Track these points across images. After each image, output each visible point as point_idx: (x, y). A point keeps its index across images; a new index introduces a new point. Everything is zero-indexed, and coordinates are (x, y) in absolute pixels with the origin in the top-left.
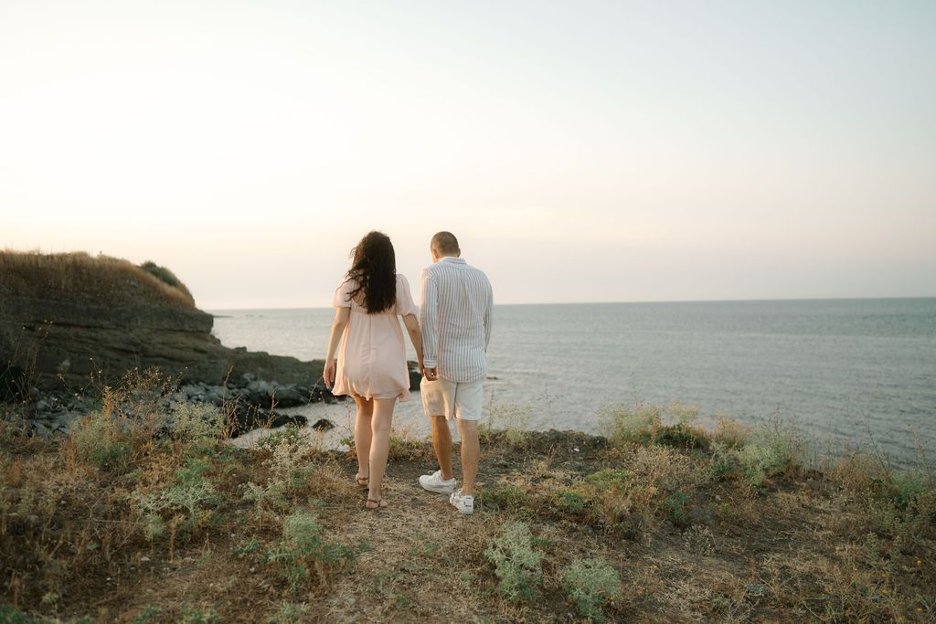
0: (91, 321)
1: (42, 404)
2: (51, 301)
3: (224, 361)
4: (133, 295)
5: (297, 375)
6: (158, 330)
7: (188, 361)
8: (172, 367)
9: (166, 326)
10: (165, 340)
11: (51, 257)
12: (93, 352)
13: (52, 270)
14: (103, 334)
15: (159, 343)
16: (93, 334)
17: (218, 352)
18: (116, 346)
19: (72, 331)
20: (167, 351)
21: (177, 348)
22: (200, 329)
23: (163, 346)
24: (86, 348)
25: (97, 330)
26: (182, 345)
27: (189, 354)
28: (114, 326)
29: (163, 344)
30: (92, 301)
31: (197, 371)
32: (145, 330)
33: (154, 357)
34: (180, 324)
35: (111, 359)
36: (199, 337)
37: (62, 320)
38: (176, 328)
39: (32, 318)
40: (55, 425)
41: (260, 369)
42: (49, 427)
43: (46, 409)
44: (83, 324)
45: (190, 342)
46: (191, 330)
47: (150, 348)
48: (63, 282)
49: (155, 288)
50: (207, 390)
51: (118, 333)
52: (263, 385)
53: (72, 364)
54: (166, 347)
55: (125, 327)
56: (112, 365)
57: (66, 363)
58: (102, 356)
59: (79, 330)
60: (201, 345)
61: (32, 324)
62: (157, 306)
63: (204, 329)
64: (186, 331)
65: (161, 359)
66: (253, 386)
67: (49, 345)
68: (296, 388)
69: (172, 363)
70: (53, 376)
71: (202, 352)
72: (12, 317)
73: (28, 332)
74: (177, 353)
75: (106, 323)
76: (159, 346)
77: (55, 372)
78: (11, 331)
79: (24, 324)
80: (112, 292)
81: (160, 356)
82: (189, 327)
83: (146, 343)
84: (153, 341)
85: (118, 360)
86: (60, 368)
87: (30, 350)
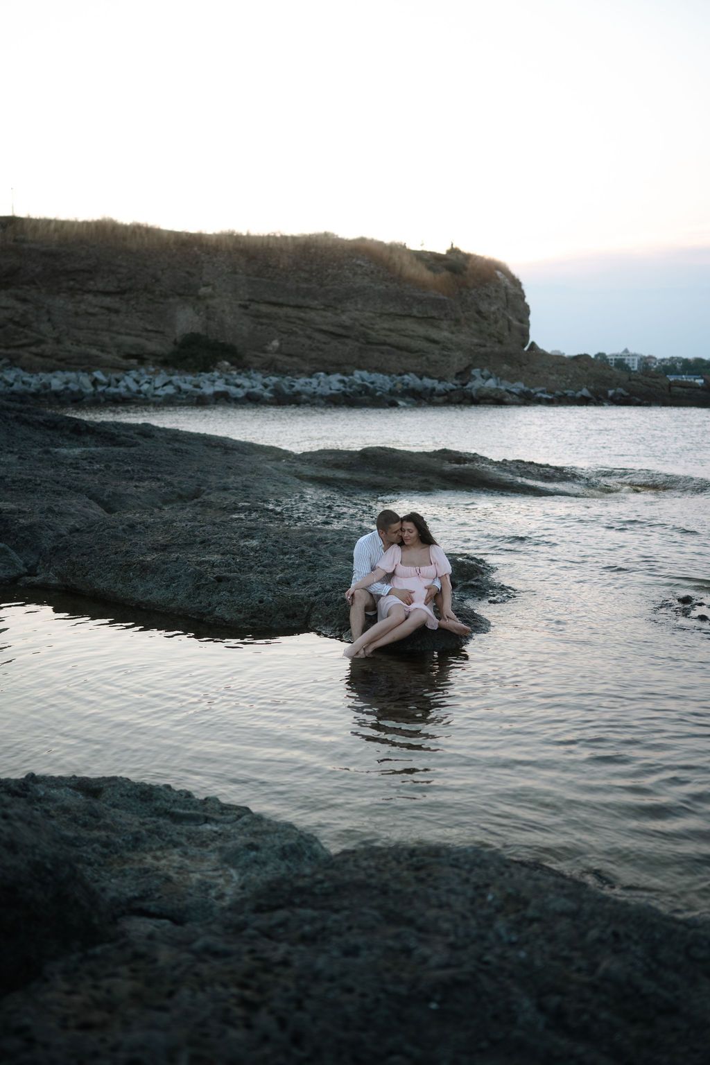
0: (301, 301)
2: (264, 280)
3: (459, 354)
4: (355, 274)
6: (382, 315)
7: (417, 352)
9: (392, 310)
10: (392, 327)
12: (301, 332)
14: (312, 315)
15: (384, 329)
16: (302, 314)
17: (452, 343)
18: (324, 327)
19: (282, 311)
20: (394, 338)
21: (405, 336)
22: (430, 315)
23: (388, 333)
24: (294, 329)
25: (307, 310)
26: (411, 333)
27: (417, 344)
28: (322, 307)
29: (390, 330)
30: (307, 280)
32: (367, 314)
33: (377, 344)
34: (406, 307)
35: (319, 341)
36: (432, 325)
37: (273, 299)
38: (403, 313)
39: (247, 297)
41: (505, 367)
44: (292, 303)
45: (422, 330)
46: (420, 315)
47: (374, 334)
51: (329, 314)
53: (281, 344)
54: (393, 334)
55: (336, 309)
56: (319, 348)
57: (276, 343)
58: (309, 337)
59: (290, 311)
60: (434, 334)
61: (248, 303)
62: (381, 287)
64: (415, 317)
65: (389, 348)
67: (262, 324)
69: (399, 352)
70: (262, 355)
71: (434, 342)
72: (230, 295)
73: (242, 310)
74: (406, 341)
75: (314, 303)
76: (384, 332)
77: (265, 352)
78: (227, 309)
79: (240, 302)
80: (330, 271)
81: (384, 344)
82: (419, 312)
83: (369, 328)
84: (377, 327)
85: (325, 343)
86: (270, 348)
87: (244, 328)
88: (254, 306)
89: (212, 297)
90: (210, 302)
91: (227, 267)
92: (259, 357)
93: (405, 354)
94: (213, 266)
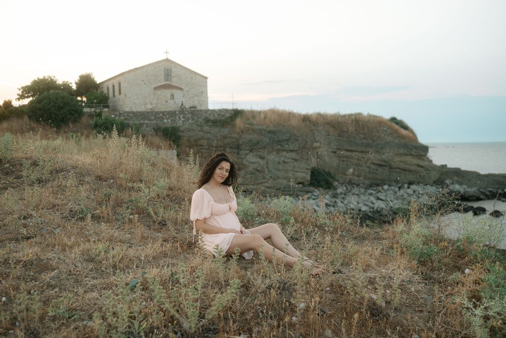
0: (363, 149)
1: (339, 191)
2: (344, 139)
3: (434, 173)
4: (385, 135)
5: (478, 182)
6: (397, 154)
7: (414, 172)
8: (405, 174)
9: (402, 152)
10: (402, 160)
11: (344, 116)
12: (364, 165)
13: (345, 123)
14: (369, 156)
15: (398, 161)
16: (364, 156)
17: (431, 167)
18: (376, 162)
19: (354, 154)
20: (402, 166)
21: (407, 164)
22: (420, 154)
23: (400, 163)
24: (361, 163)
25: (366, 153)
26: (410, 163)
27: (413, 168)
28: (374, 152)
29: (400, 162)
30: (364, 138)
31: (418, 177)
32: (391, 154)
33: (394, 168)
34: (409, 150)
35: (373, 169)
36: (420, 159)
37: (349, 148)
38: (408, 153)
39: (335, 147)
40: (346, 202)
41: (456, 178)
42: (342, 203)
43: (341, 193)
44: (359, 150)
45: (415, 161)
46: (415, 154)
47: (393, 164)
48: (350, 128)
49: (396, 132)
50: (424, 189)
51: (377, 155)
52: (457, 187)
53: (354, 171)
54: (402, 164)
55: (380, 153)
56: (373, 172)
57: (351, 170)
58: (368, 167)
59: (357, 153)
60: (421, 163)
61: (335, 150)
62: (397, 141)
63: (423, 153)
64: (413, 155)
65: (398, 170)
66: (451, 187)
67: (343, 161)
68: (478, 190)
69: (405, 172)
70: (344, 176)
71: (422, 167)
72: (326, 146)
73: (334, 154)
74: (408, 167)
75: (371, 150)
76: (398, 163)
77: (346, 175)
78: (325, 153)
79: (331, 150)
80: (374, 133)
81: (398, 168)
82: (415, 153)
83: (391, 161)
84: (395, 160)
85: (377, 170)
86: (348, 173)
87: (334, 163)
88: (338, 152)
89: (319, 148)
90: (318, 150)
91: (325, 132)
92: (343, 177)
93: (408, 173)
94: (318, 132)
